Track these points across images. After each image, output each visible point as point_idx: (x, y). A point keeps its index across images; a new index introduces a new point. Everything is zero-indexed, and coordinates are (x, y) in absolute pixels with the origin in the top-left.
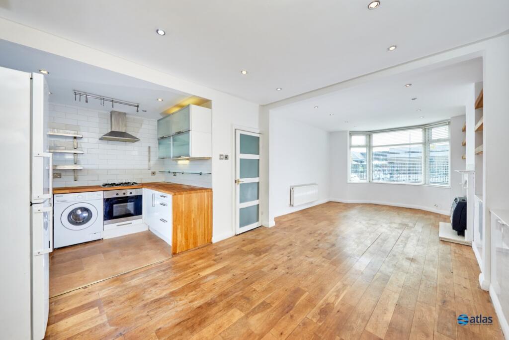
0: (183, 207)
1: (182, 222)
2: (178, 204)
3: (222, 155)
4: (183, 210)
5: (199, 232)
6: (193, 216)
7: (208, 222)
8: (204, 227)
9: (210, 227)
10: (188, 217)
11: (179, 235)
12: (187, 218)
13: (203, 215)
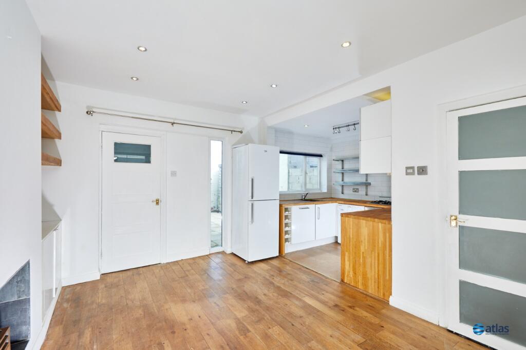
0: (351, 233)
1: (350, 249)
2: (345, 227)
3: (413, 168)
4: (351, 236)
5: (372, 274)
6: (362, 249)
7: (384, 268)
8: (378, 271)
9: (387, 277)
10: (357, 246)
11: (347, 263)
12: (355, 247)
13: (377, 254)
